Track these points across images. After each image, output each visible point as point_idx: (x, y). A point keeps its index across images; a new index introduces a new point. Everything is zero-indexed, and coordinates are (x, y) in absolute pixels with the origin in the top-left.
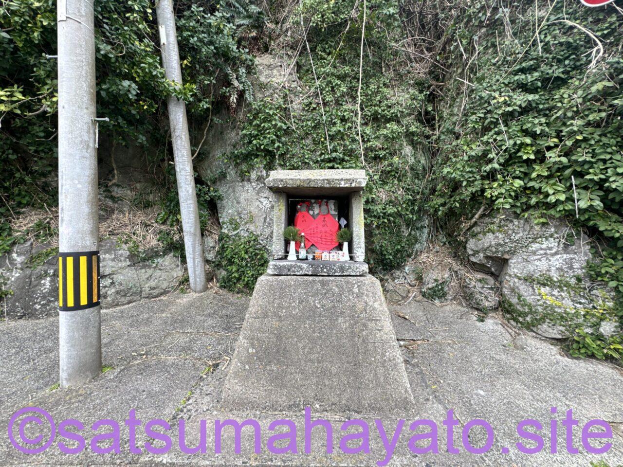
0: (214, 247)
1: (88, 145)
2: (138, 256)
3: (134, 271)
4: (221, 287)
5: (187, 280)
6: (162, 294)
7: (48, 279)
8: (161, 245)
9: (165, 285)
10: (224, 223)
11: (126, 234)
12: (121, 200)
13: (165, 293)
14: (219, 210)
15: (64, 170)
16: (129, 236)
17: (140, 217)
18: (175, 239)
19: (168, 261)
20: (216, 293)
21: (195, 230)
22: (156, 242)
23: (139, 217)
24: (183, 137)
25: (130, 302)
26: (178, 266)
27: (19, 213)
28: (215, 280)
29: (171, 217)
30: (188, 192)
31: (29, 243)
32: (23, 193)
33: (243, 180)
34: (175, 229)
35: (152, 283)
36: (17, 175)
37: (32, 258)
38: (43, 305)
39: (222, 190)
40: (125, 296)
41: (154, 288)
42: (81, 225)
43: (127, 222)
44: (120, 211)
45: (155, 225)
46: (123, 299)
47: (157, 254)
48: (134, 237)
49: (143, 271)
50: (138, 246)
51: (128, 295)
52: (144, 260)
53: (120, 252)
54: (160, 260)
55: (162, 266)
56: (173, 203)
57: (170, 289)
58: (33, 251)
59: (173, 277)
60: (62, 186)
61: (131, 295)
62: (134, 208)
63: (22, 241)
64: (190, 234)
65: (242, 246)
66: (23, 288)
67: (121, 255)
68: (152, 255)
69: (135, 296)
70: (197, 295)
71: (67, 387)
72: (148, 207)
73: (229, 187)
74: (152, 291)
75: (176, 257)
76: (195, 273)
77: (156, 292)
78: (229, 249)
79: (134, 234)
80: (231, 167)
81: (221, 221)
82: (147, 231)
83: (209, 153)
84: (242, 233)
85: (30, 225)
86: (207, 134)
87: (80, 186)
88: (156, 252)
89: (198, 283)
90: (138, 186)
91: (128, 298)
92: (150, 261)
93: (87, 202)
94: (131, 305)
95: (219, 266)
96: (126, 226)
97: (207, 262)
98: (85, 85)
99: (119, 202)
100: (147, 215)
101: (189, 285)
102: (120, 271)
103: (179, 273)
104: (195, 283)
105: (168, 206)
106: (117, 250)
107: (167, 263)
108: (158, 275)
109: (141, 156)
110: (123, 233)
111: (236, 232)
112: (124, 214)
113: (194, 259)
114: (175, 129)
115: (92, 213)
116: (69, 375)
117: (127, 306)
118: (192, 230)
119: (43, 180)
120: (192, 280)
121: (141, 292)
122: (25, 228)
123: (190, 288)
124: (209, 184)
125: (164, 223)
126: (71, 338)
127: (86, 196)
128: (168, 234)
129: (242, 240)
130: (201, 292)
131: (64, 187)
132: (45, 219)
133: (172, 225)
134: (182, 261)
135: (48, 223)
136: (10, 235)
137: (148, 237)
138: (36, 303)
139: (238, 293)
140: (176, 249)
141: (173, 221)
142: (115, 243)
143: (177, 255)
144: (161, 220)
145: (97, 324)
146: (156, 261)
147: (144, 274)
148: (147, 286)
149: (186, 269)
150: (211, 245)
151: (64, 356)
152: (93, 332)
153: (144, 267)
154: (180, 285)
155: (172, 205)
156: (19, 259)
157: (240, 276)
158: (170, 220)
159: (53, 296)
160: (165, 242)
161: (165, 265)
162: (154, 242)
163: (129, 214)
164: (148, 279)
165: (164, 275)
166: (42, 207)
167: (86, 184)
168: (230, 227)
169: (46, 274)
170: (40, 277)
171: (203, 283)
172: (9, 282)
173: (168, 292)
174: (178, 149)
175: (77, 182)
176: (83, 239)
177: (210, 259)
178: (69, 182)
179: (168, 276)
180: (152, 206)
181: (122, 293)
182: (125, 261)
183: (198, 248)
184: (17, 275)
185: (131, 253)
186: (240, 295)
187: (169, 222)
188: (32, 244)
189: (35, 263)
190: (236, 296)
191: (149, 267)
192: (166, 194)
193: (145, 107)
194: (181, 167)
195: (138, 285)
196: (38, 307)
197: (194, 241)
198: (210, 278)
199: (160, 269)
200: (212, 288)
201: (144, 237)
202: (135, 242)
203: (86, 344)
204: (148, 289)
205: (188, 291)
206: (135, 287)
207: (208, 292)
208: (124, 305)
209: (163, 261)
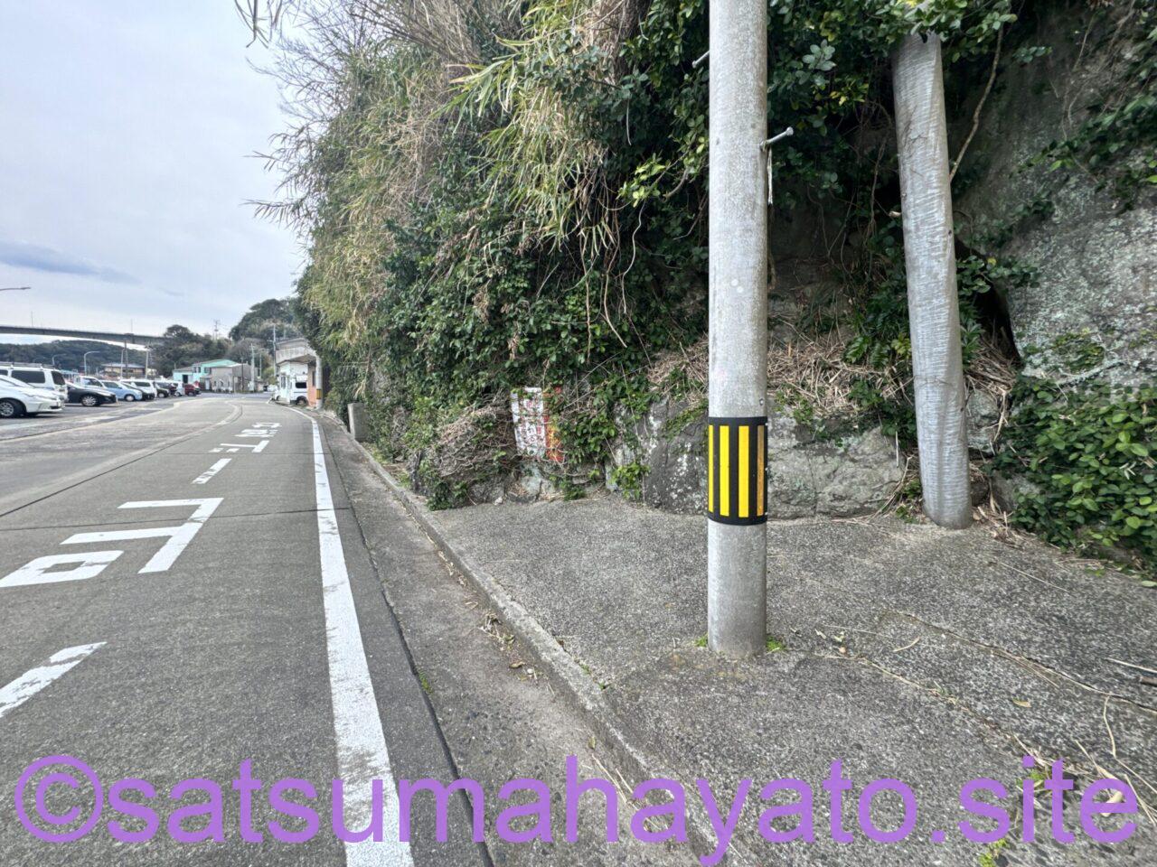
0: (992, 418)
1: (755, 203)
2: (812, 430)
3: (804, 459)
4: (1018, 526)
5: (917, 492)
6: (856, 513)
7: (685, 456)
8: (856, 407)
9: (863, 494)
10: (1031, 351)
11: (790, 386)
12: (780, 323)
13: (862, 511)
14: (1015, 316)
15: (717, 265)
16: (795, 391)
17: (814, 354)
18: (886, 397)
19: (869, 443)
20: (1001, 538)
21: (949, 372)
22: (845, 402)
23: (812, 351)
24: (932, 135)
25: (795, 516)
26: (892, 457)
27: (654, 359)
28: (992, 502)
29: (877, 346)
30: (935, 276)
31: (665, 402)
32: (659, 330)
33: (1129, 207)
34: (886, 373)
35: (839, 488)
36: (653, 304)
37: (668, 424)
38: (680, 495)
39: (1031, 256)
40: (788, 502)
41: (841, 498)
42: (741, 365)
43: (791, 364)
44: (778, 344)
45: (842, 366)
46: (784, 508)
47: (847, 429)
48: (803, 392)
49: (820, 459)
50: (811, 410)
51: (792, 502)
52: (823, 438)
53: (781, 420)
54: (853, 441)
55: (856, 453)
56: (882, 315)
57: (874, 506)
58: (670, 414)
59: (881, 480)
60: (715, 295)
61: (798, 504)
62: (802, 336)
63: (658, 398)
64: (935, 381)
65: (1119, 418)
66: (660, 466)
67: (783, 426)
68: (839, 428)
69: (806, 506)
70: (943, 531)
71: (718, 651)
72: (827, 331)
73: (1061, 244)
74: (836, 503)
75: (888, 435)
76: (940, 480)
77: (845, 506)
78: (1055, 426)
79: (803, 386)
80: (1073, 181)
81: (1020, 346)
82: (827, 379)
83: (986, 167)
84: (1115, 377)
85: (666, 375)
86: (981, 118)
87: (740, 290)
88: (846, 422)
89: (949, 504)
90: (809, 290)
91: (793, 509)
92: (833, 441)
93: (752, 320)
94: (796, 522)
95: (1012, 468)
96: (789, 371)
97: (974, 455)
98: (751, 77)
99: (777, 327)
100: (825, 347)
101: (921, 504)
102: (780, 456)
103: (895, 472)
104: (940, 502)
105: (869, 324)
106: (776, 416)
107: (867, 449)
108: (850, 471)
109: (813, 232)
110: (785, 385)
111: (1085, 375)
112: (786, 349)
113: (940, 444)
114: (909, 123)
115: (758, 341)
116: (721, 633)
117: (790, 523)
118: (941, 374)
119: (678, 307)
120: (929, 495)
121: (816, 501)
122: (660, 380)
123: (922, 510)
124: (983, 251)
125: (859, 363)
126: (724, 572)
127: (749, 307)
128: (871, 385)
129: (1114, 399)
130: (956, 528)
131: (717, 297)
132: (681, 365)
133: (878, 365)
134: (902, 447)
135: (685, 371)
136: (647, 390)
137: (829, 392)
138: (672, 490)
139: (1085, 555)
140: (888, 417)
141: (882, 356)
142: (773, 403)
143: (891, 431)
144: (854, 355)
145: (761, 559)
146: (844, 442)
147: (823, 466)
148: (827, 490)
149: (915, 466)
150: (985, 412)
151: (715, 598)
152: (755, 570)
153: (821, 452)
154: (897, 500)
155: (880, 320)
156: (656, 424)
157: (1104, 506)
158: (874, 354)
159: (691, 484)
160: (865, 403)
161: (863, 453)
162: (841, 403)
163: (793, 347)
164: (828, 476)
165: (862, 473)
166: (677, 349)
167: (750, 284)
168: (1054, 359)
169: (683, 449)
170: (677, 453)
171: (960, 507)
172: (646, 455)
173: (870, 511)
174: (913, 172)
175: (735, 282)
176: (744, 392)
177: (980, 447)
178: (725, 285)
179: (869, 477)
180: (834, 328)
181: (784, 497)
182: (789, 437)
183: (954, 419)
184: (654, 446)
185: (799, 422)
186: (1095, 565)
187: (871, 360)
188: (668, 403)
189: (671, 432)
190: (1078, 564)
191: (832, 452)
192: (866, 299)
193: (843, 100)
194: (921, 215)
195: (810, 486)
196: (675, 496)
197: (945, 400)
198: (979, 494)
199: (853, 460)
200: (984, 521)
201: (822, 391)
202: (805, 402)
203: (745, 590)
204: (829, 498)
205: (919, 517)
206: (806, 489)
207: (977, 532)
208: (785, 519)
209: (859, 443)
